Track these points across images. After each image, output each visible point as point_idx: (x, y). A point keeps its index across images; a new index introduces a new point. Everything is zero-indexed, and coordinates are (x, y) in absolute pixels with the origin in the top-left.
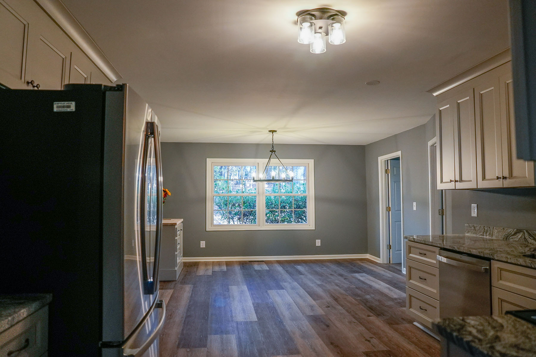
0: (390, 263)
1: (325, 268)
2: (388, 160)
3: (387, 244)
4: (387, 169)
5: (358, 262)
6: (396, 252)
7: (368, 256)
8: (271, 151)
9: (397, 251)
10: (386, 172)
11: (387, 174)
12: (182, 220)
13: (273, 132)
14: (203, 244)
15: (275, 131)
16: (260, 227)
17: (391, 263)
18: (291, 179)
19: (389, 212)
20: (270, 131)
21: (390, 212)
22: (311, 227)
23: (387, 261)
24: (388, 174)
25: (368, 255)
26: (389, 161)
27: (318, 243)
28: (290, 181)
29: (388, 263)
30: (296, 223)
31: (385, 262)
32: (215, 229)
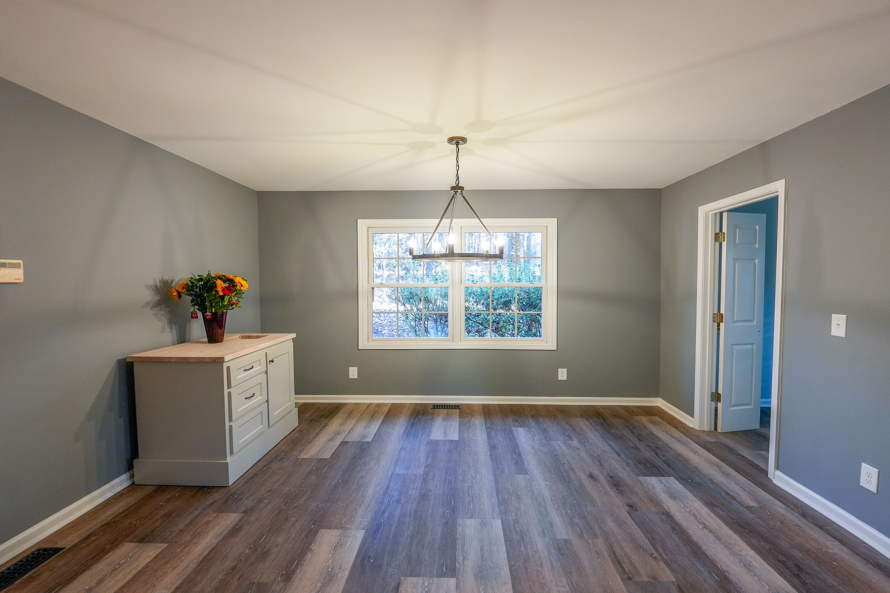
0: (716, 428)
1: (575, 443)
2: (721, 213)
3: (711, 390)
4: (718, 231)
5: (643, 419)
6: (730, 409)
7: (659, 403)
8: (452, 188)
9: (734, 405)
10: (715, 238)
11: (718, 244)
12: (294, 335)
13: (457, 144)
14: (353, 372)
15: (464, 140)
16: (454, 343)
17: (719, 430)
18: (498, 253)
19: (719, 325)
20: (451, 140)
21: (722, 325)
22: (550, 344)
23: (710, 428)
24: (721, 244)
25: (660, 399)
26: (725, 215)
27: (562, 374)
28: (494, 256)
29: (713, 429)
30: (523, 336)
31: (706, 429)
32: (377, 346)
